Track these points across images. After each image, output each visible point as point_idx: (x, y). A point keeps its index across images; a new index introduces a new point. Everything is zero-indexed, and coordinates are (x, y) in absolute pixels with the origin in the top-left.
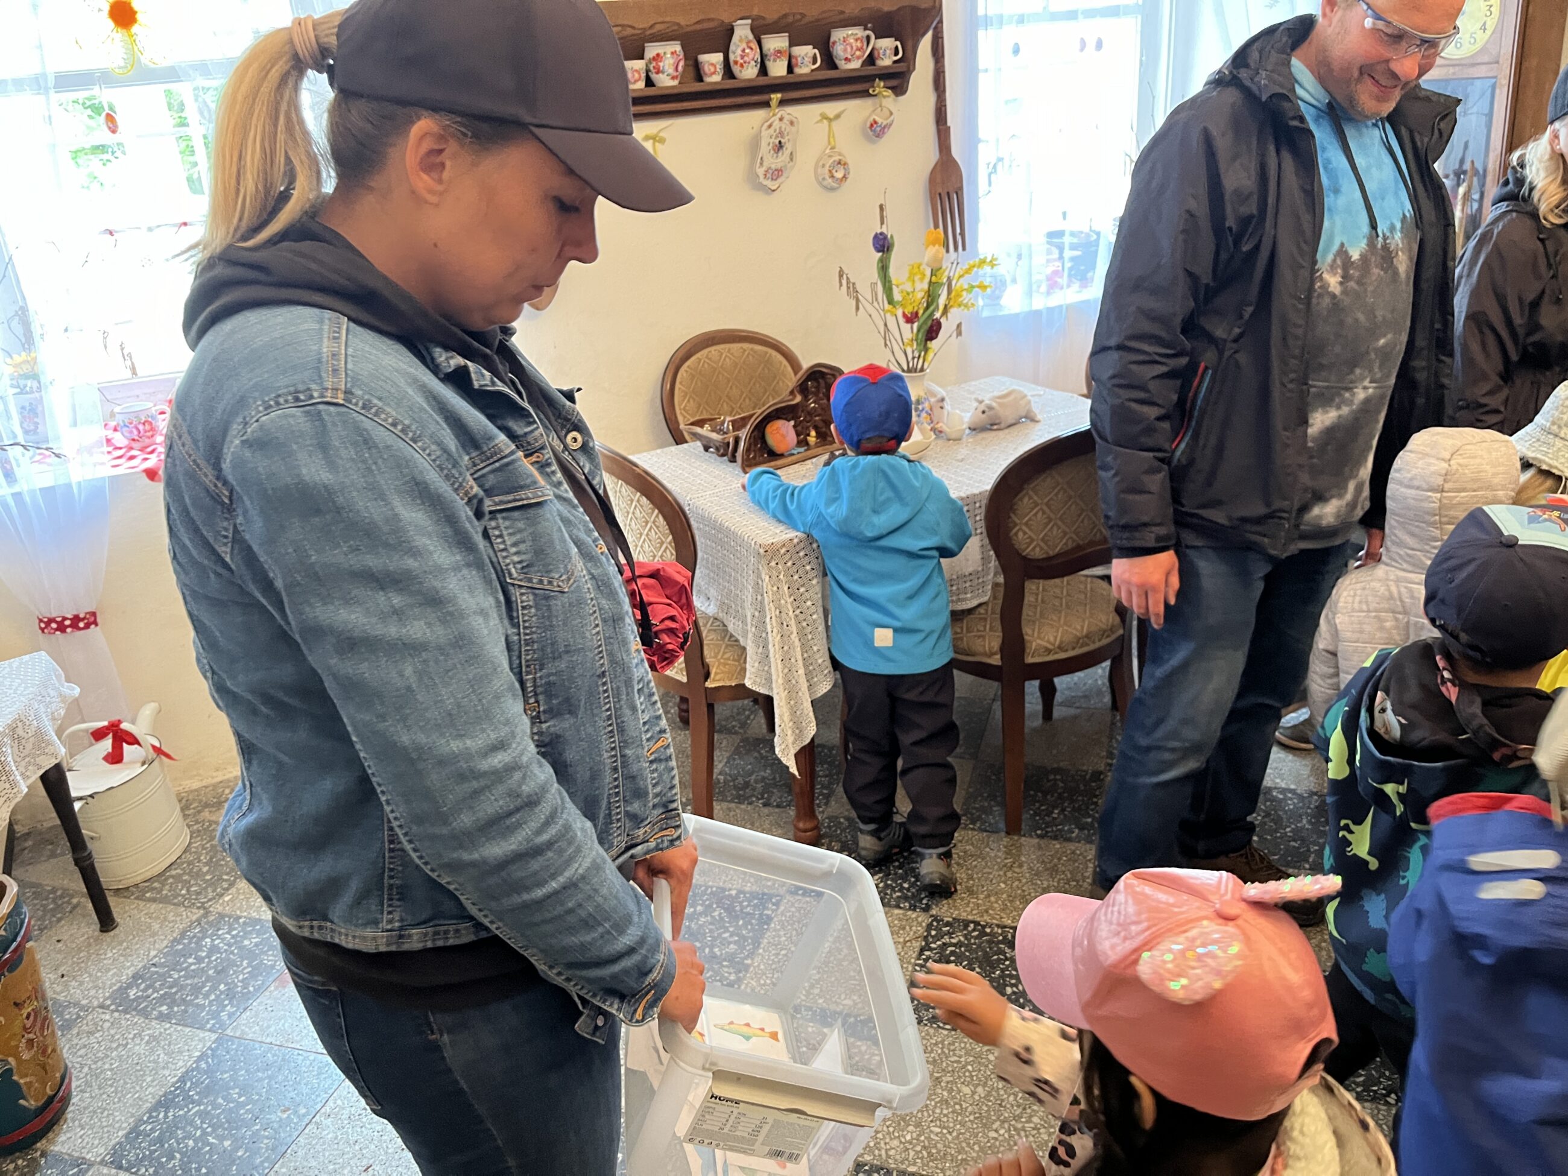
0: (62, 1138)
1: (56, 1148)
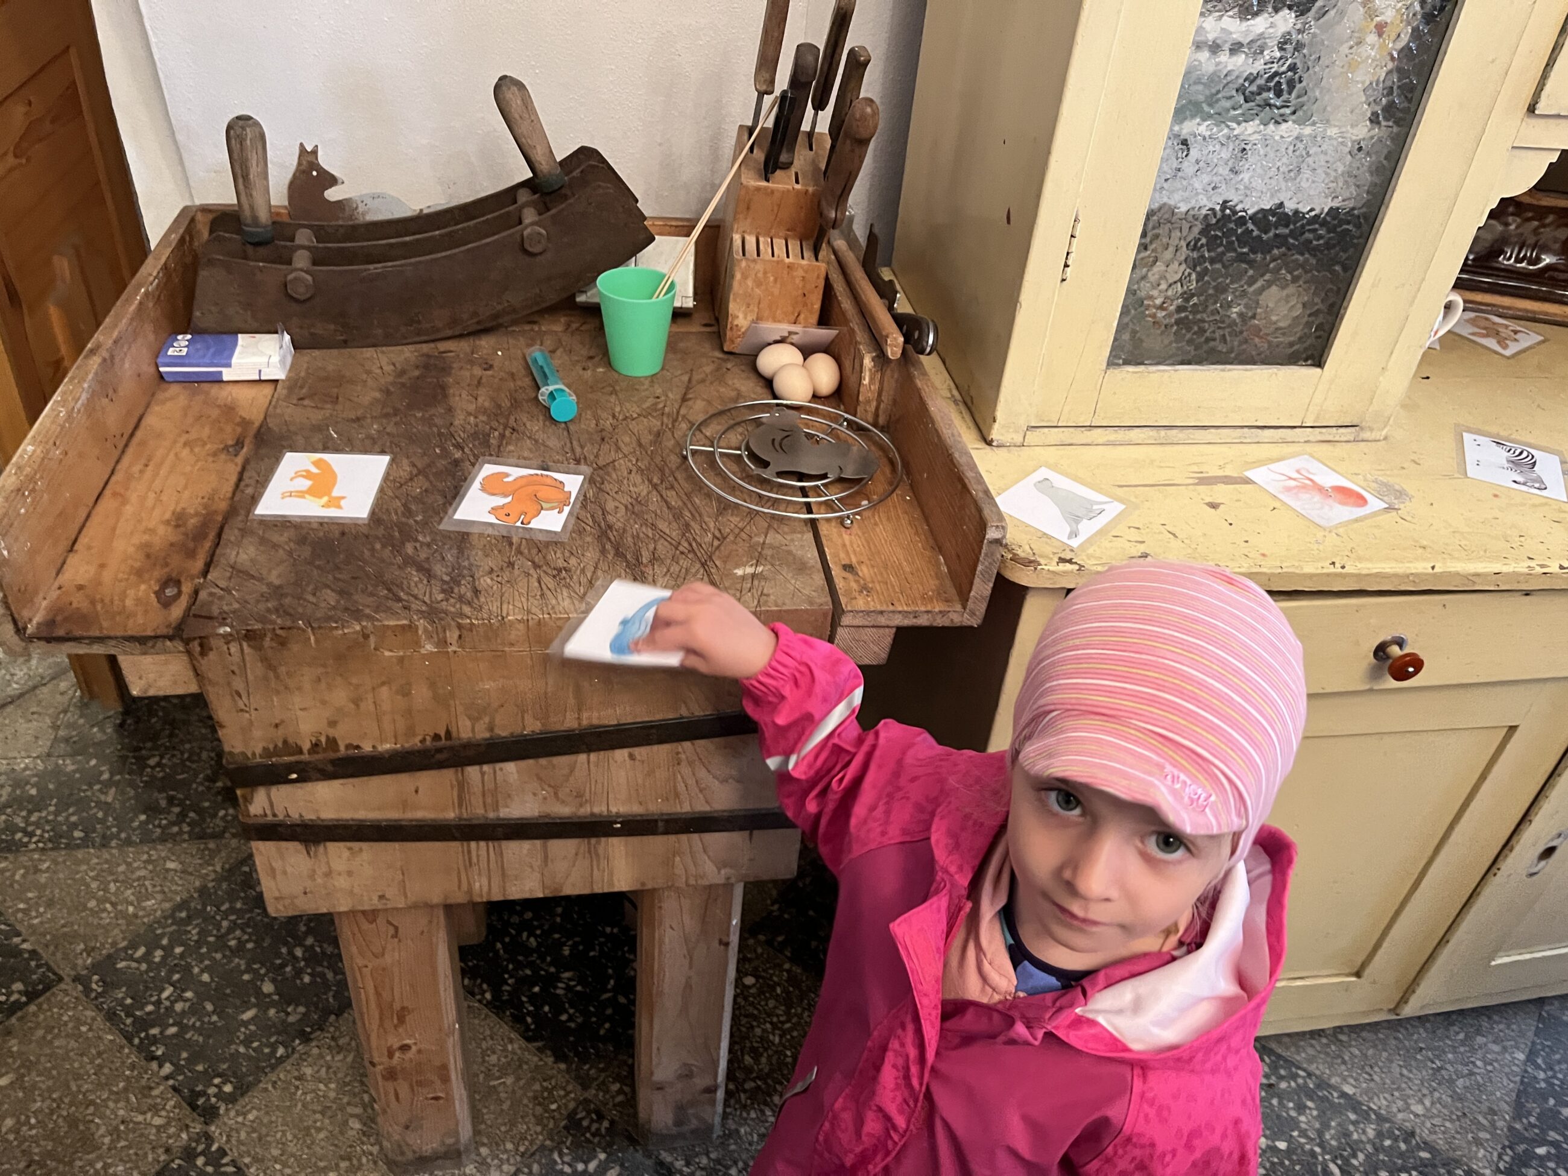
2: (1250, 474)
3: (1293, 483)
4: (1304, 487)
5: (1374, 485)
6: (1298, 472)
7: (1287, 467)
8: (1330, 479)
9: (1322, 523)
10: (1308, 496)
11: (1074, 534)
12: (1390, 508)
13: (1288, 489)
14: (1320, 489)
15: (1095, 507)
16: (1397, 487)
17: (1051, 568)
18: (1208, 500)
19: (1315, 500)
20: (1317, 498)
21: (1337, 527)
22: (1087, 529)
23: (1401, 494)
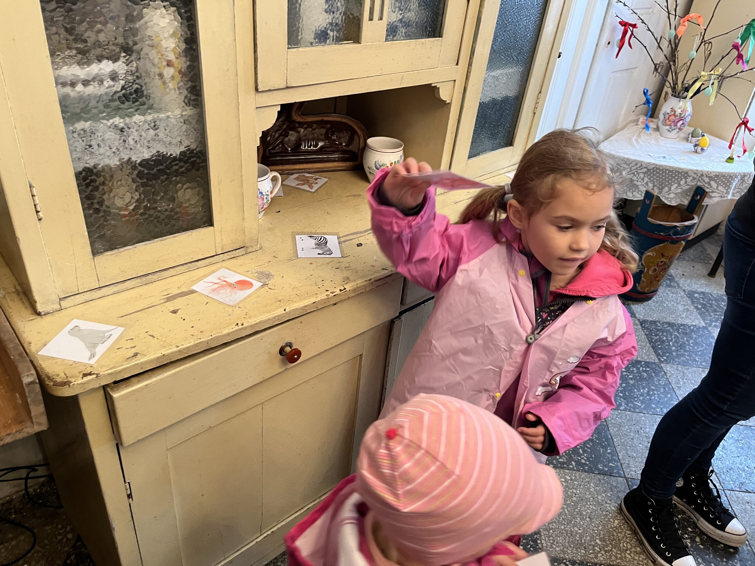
0: (636, 306)
1: (632, 306)
2: (194, 288)
3: (216, 286)
4: (222, 286)
5: (256, 274)
6: (219, 279)
7: (213, 278)
8: (234, 278)
9: (231, 303)
10: (224, 291)
11: (93, 356)
12: (264, 285)
13: (214, 290)
14: (230, 285)
15: (106, 334)
16: (267, 272)
17: (79, 382)
18: (172, 309)
19: (228, 292)
20: (229, 290)
21: (238, 303)
22: (101, 350)
23: (269, 276)
